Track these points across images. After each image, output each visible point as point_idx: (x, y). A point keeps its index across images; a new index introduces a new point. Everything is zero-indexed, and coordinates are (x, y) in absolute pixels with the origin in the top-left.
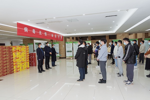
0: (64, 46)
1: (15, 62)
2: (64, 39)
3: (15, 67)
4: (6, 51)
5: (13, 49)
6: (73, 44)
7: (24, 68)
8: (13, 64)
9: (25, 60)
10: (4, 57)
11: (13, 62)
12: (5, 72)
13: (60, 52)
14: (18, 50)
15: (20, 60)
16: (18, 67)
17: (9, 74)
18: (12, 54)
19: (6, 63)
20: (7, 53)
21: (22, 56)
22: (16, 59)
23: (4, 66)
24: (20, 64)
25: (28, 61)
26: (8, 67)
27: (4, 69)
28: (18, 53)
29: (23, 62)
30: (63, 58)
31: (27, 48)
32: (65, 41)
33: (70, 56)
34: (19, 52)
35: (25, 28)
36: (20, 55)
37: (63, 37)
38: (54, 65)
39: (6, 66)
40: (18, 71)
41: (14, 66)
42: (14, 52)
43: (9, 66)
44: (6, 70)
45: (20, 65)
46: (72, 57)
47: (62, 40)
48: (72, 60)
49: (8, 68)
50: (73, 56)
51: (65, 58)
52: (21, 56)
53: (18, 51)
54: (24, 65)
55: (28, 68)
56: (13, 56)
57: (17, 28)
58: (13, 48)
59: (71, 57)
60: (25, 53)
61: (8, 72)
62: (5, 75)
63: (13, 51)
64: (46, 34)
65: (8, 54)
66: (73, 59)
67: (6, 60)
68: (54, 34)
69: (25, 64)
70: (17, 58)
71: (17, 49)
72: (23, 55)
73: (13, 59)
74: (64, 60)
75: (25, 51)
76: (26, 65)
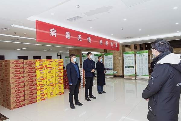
0: (121, 58)
1: (40, 85)
2: (121, 48)
3: (39, 93)
4: (23, 68)
5: (36, 65)
6: (135, 56)
7: (54, 93)
8: (36, 88)
9: (57, 82)
10: (20, 78)
11: (36, 84)
12: (21, 102)
13: (114, 68)
14: (46, 66)
15: (48, 82)
16: (45, 92)
17: (28, 104)
18: (35, 72)
19: (24, 86)
20: (26, 71)
21: (52, 74)
22: (42, 79)
23: (21, 92)
24: (48, 87)
25: (61, 83)
26: (26, 93)
27: (21, 97)
28: (45, 71)
29: (53, 85)
30: (119, 77)
31: (61, 62)
32: (122, 51)
33: (131, 74)
34: (47, 68)
35: (51, 30)
36: (48, 74)
37: (119, 44)
38: (101, 91)
39: (24, 91)
40: (44, 99)
41: (37, 90)
42: (39, 69)
43: (29, 91)
44: (23, 98)
45: (48, 90)
46: (134, 77)
47: (118, 50)
48: (134, 81)
49: (28, 94)
50: (136, 73)
51: (123, 76)
52: (50, 75)
53: (45, 68)
54: (55, 89)
55: (62, 94)
56: (36, 76)
57: (35, 30)
58: (37, 63)
59: (132, 76)
60: (57, 71)
61: (26, 100)
62: (21, 106)
63: (36, 68)
64: (89, 39)
65: (27, 73)
66: (135, 79)
67: (24, 82)
68: (104, 40)
69: (57, 87)
70: (44, 79)
71: (44, 64)
72: (54, 73)
73: (36, 80)
74: (121, 80)
75: (57, 67)
76: (58, 90)
